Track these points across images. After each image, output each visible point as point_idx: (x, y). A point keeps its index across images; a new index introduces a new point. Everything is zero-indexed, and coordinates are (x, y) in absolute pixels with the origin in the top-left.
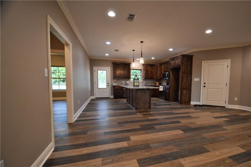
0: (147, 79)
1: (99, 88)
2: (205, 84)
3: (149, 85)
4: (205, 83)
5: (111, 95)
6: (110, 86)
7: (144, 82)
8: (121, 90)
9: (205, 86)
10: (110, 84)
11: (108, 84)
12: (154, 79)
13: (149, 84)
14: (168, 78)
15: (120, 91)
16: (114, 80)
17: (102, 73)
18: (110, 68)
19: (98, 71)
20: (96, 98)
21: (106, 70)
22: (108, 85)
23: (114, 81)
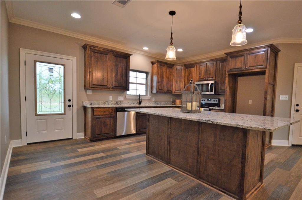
0: (161, 93)
1: (38, 112)
2: (298, 107)
3: (162, 105)
4: (297, 105)
5: (78, 132)
6: (75, 108)
7: (153, 99)
8: (110, 117)
9: (297, 111)
10: (74, 103)
11: (68, 103)
12: (173, 93)
13: (163, 103)
14: (213, 93)
15: (108, 121)
16: (88, 91)
17: (51, 70)
18: (75, 59)
19: (38, 64)
20: (28, 144)
21: (64, 65)
22: (69, 106)
23: (88, 96)
